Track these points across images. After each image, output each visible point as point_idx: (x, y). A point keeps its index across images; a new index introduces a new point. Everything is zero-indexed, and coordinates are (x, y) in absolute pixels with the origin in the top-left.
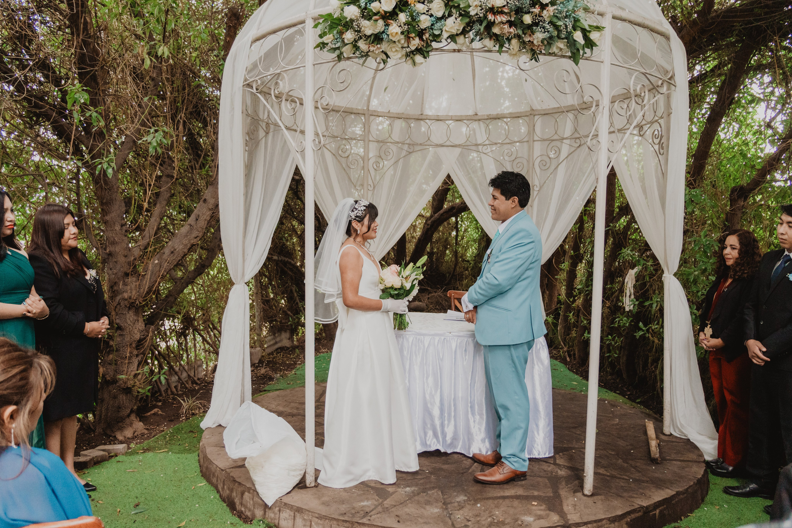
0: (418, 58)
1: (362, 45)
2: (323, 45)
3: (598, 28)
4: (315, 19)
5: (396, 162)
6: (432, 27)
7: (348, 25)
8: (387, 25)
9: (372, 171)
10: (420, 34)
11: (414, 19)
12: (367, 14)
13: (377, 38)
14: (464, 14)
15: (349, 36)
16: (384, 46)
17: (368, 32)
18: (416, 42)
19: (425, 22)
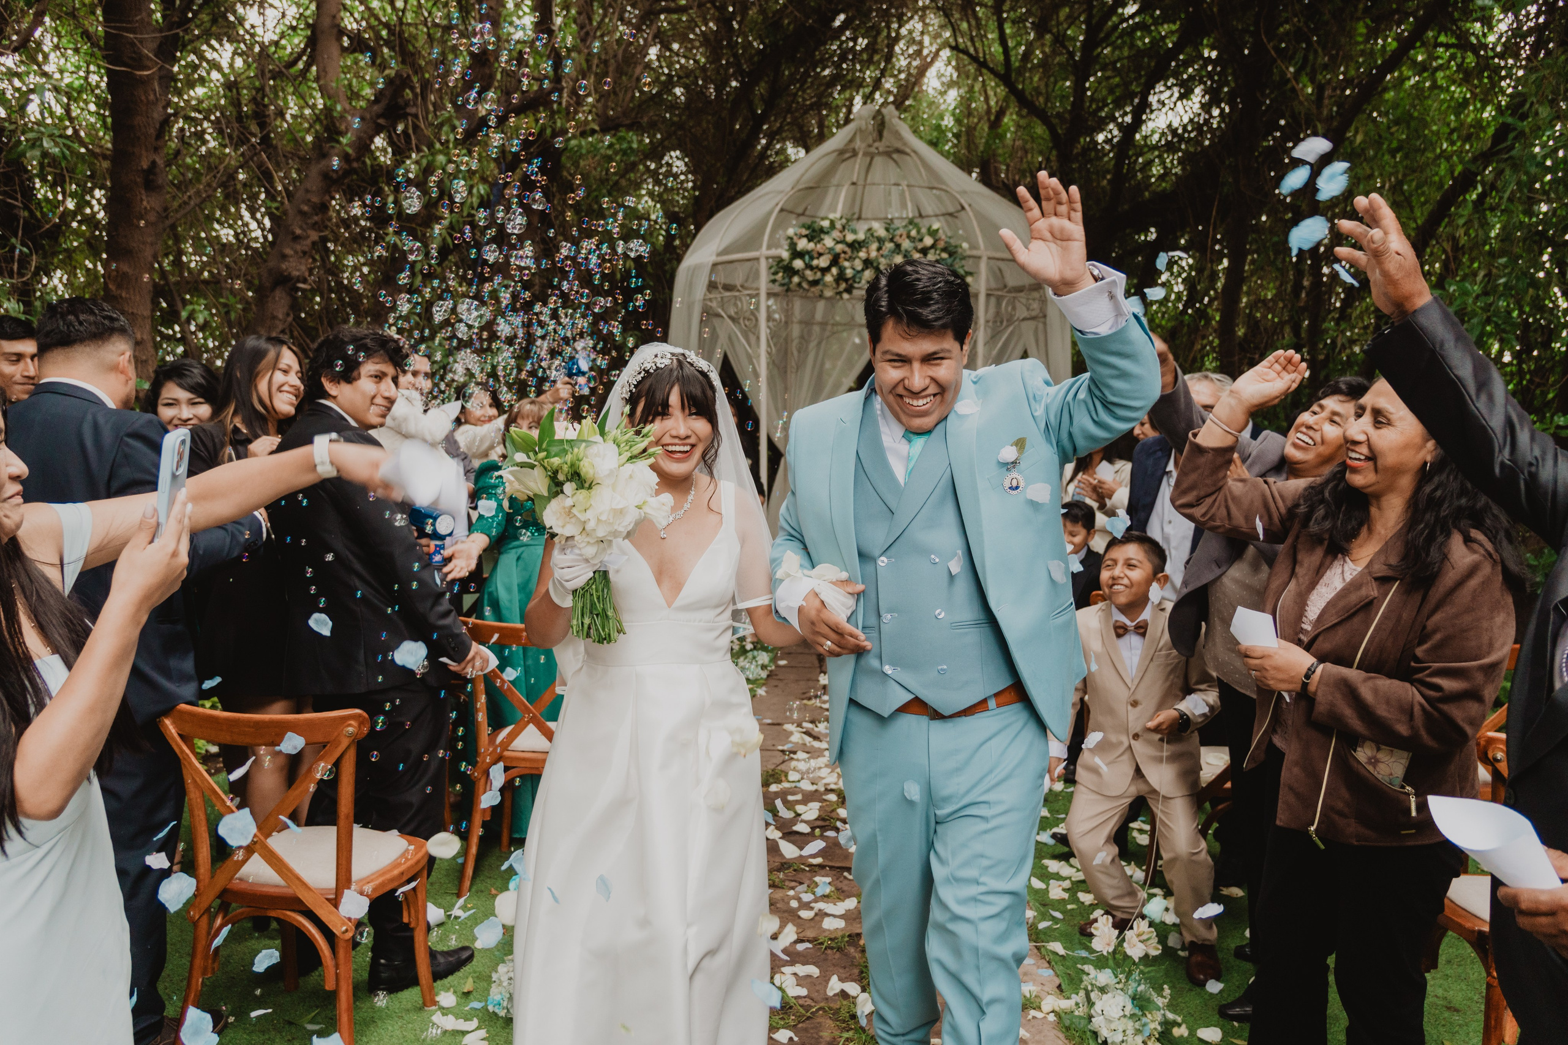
0: (846, 296)
1: (805, 285)
2: (774, 281)
3: (971, 274)
4: (767, 258)
5: (819, 343)
6: (854, 277)
7: (795, 272)
8: (823, 275)
9: (795, 353)
10: (846, 280)
11: (842, 270)
12: (809, 267)
13: (815, 283)
14: (877, 269)
15: (796, 279)
16: (819, 287)
17: (811, 278)
18: (843, 286)
19: (849, 273)
